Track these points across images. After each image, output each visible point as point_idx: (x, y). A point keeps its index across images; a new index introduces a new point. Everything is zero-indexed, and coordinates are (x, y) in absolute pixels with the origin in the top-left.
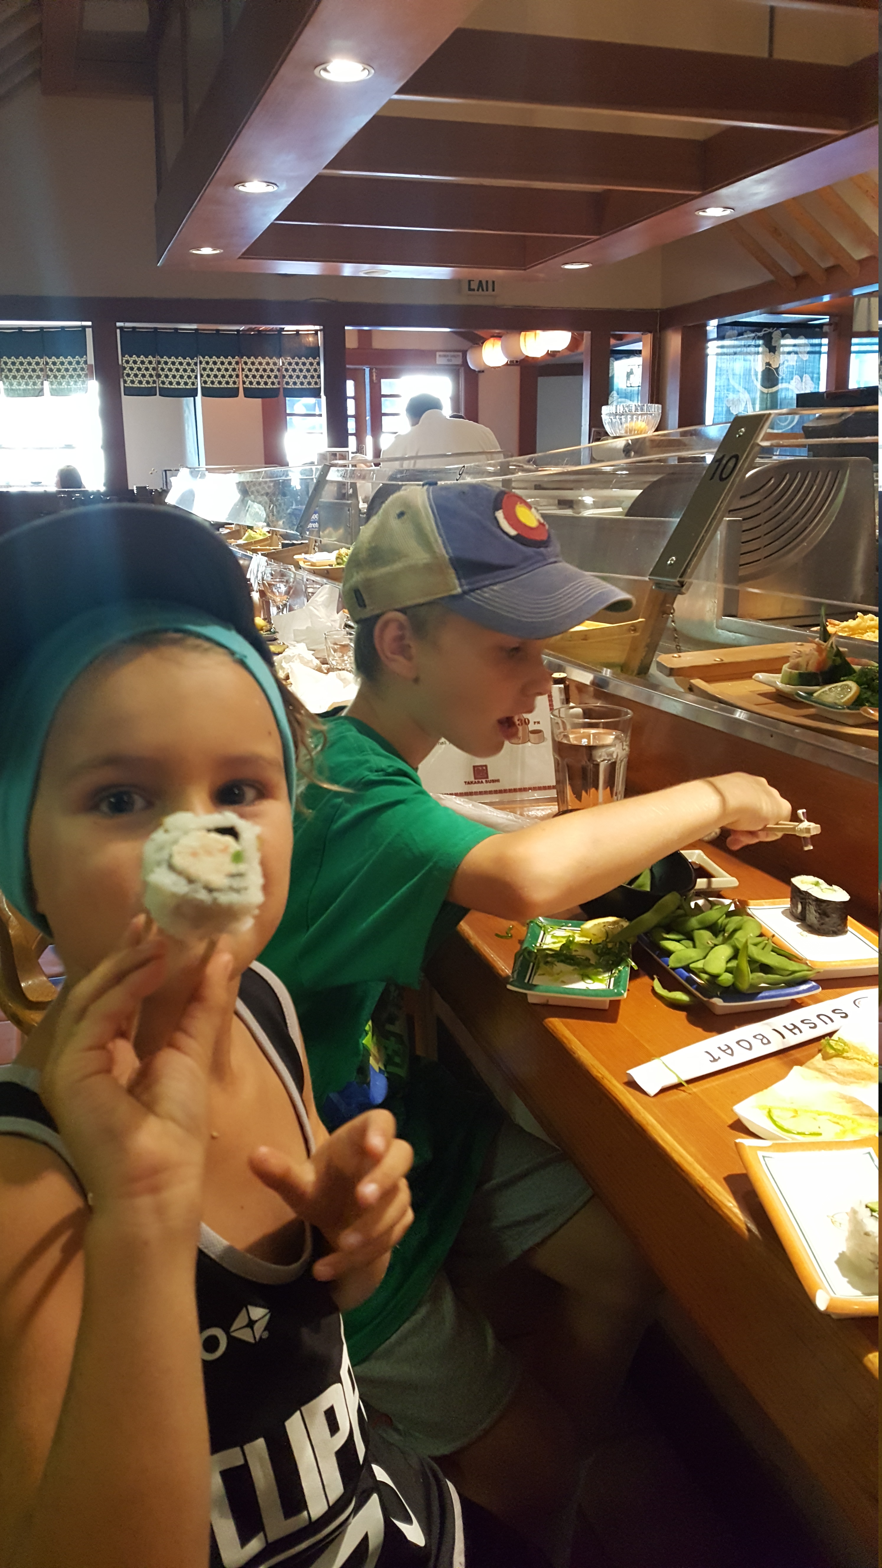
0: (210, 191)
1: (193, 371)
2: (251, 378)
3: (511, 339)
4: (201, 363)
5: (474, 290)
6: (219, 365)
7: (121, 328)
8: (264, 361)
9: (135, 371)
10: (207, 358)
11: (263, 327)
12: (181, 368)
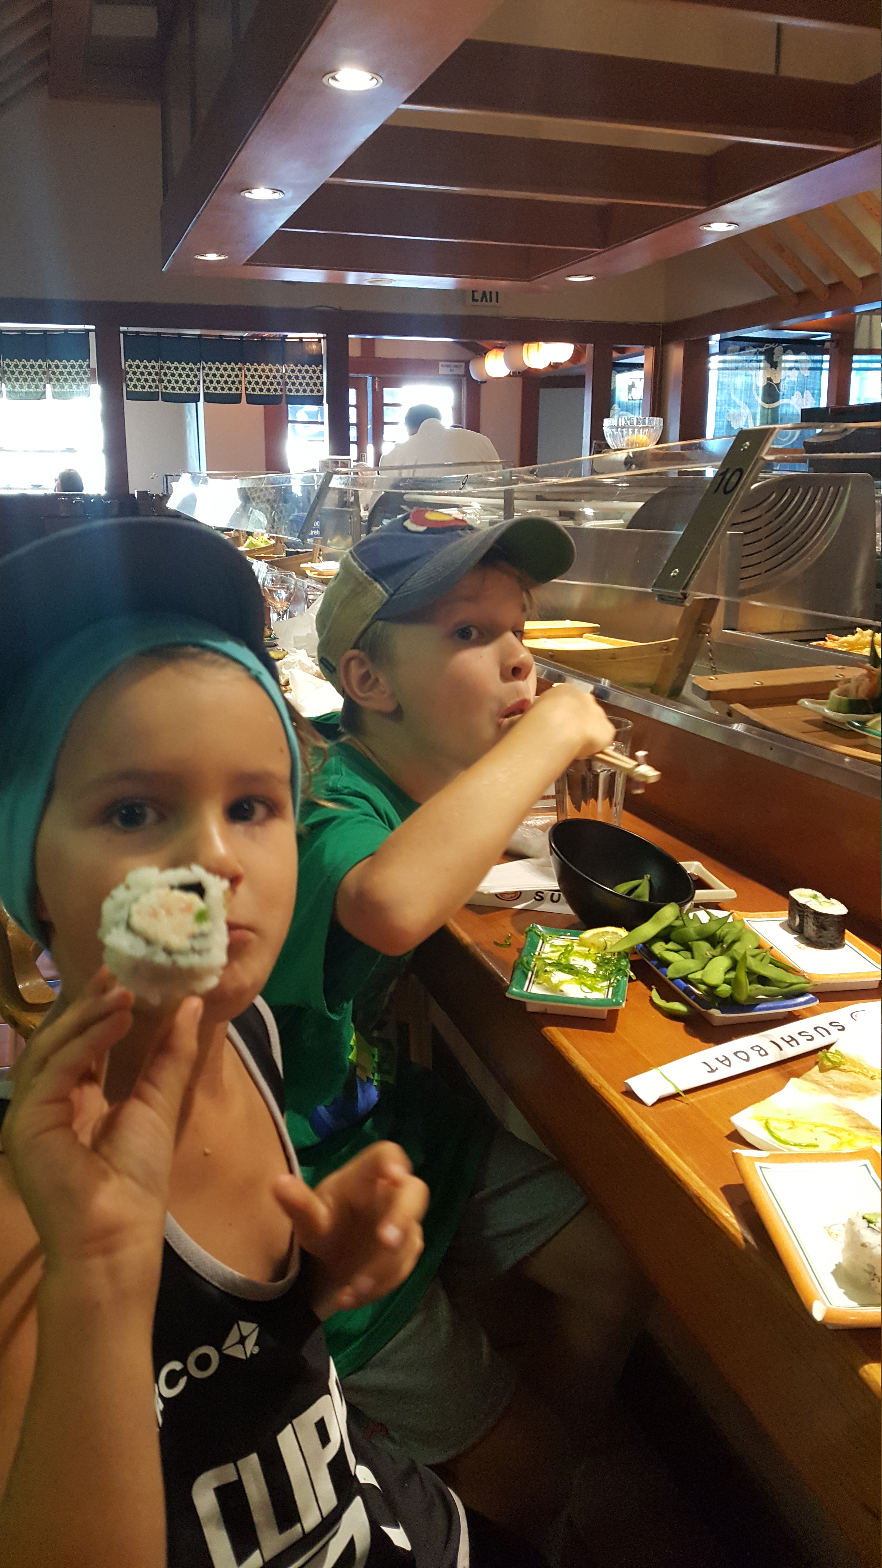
0: (215, 197)
1: (195, 376)
2: (253, 385)
3: (513, 350)
4: (204, 368)
5: (477, 300)
6: (222, 371)
7: (124, 332)
8: (267, 368)
9: (138, 376)
10: (210, 364)
11: (266, 334)
12: (184, 373)
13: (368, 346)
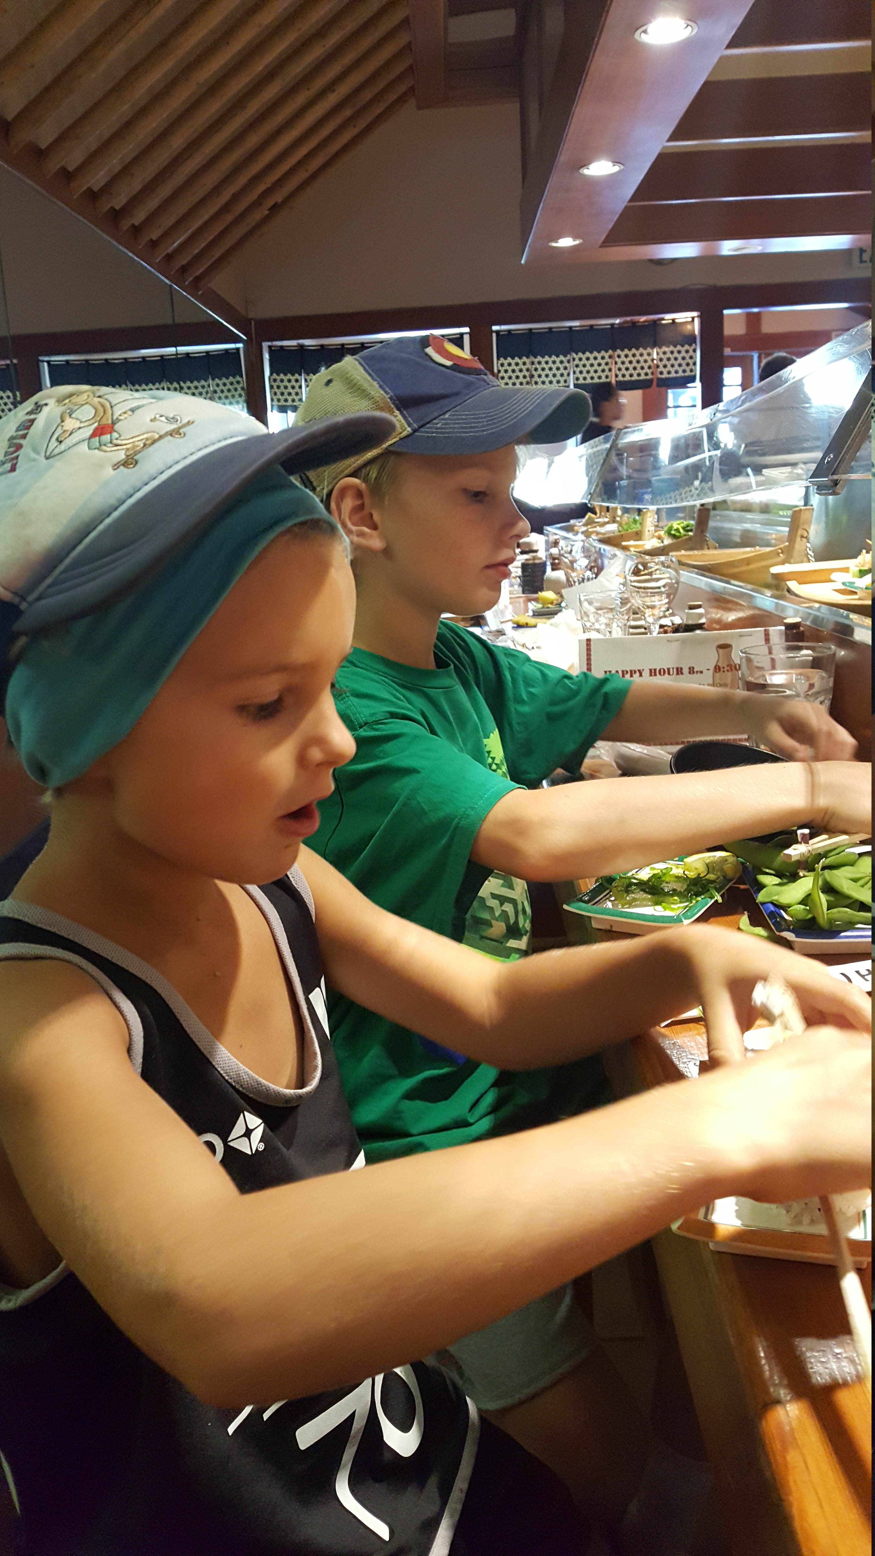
0: (556, 179)
1: (566, 368)
2: (624, 371)
4: (574, 359)
5: (866, 262)
6: (592, 361)
7: (497, 332)
8: (638, 353)
9: (510, 373)
10: (580, 355)
11: (639, 319)
12: (554, 367)
13: (753, 321)
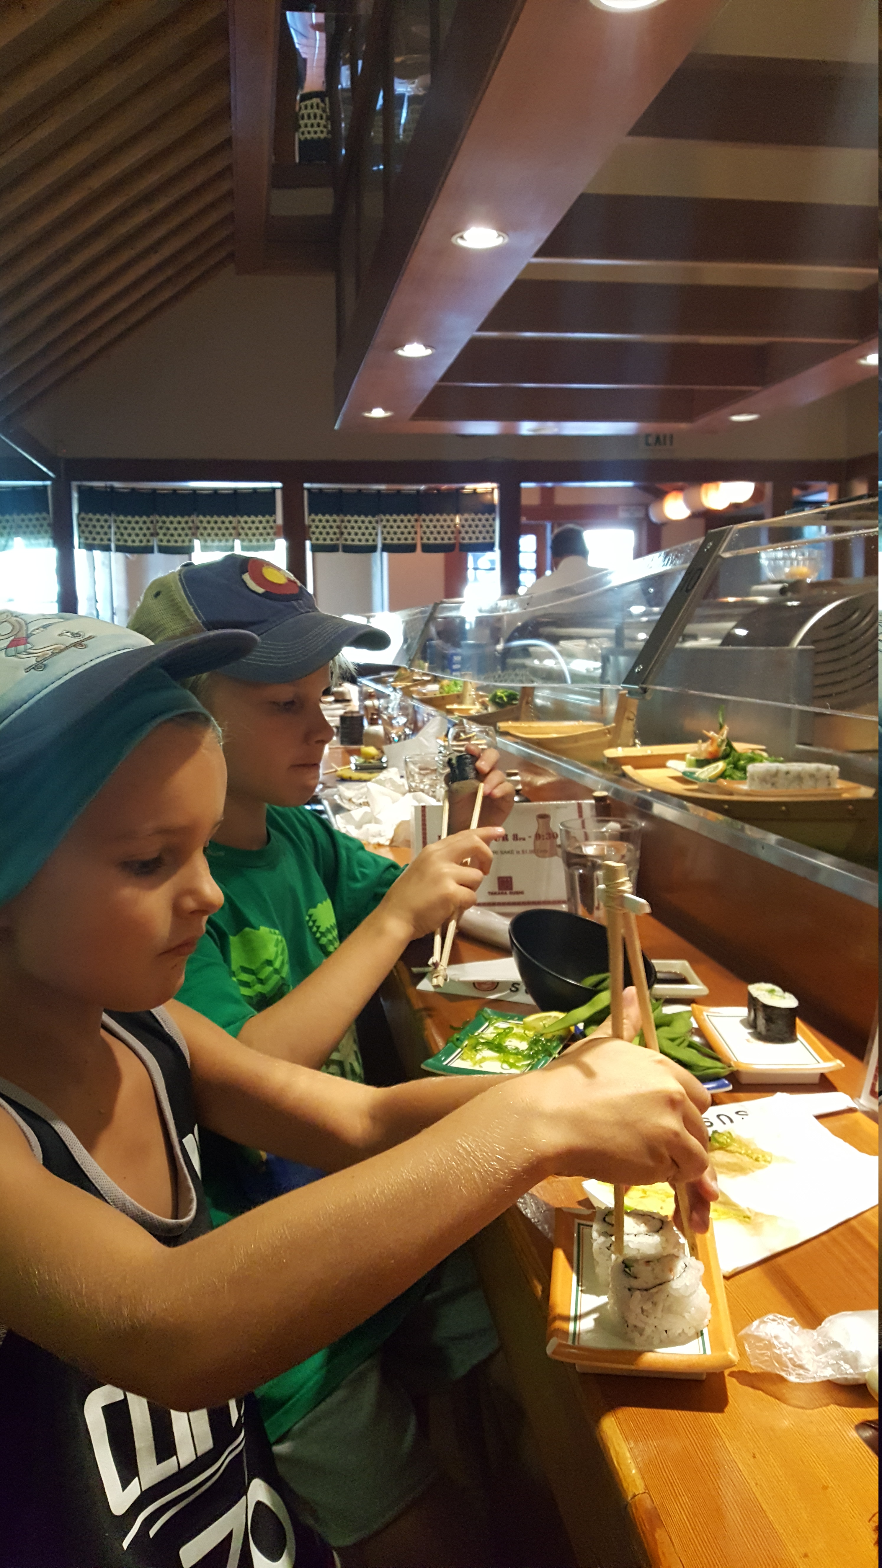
1: (374, 528)
2: (428, 535)
3: (692, 492)
4: (382, 520)
5: (652, 445)
6: (399, 523)
7: (309, 490)
8: (441, 518)
9: (320, 529)
10: (388, 517)
11: (445, 487)
12: (363, 526)
13: (547, 494)
